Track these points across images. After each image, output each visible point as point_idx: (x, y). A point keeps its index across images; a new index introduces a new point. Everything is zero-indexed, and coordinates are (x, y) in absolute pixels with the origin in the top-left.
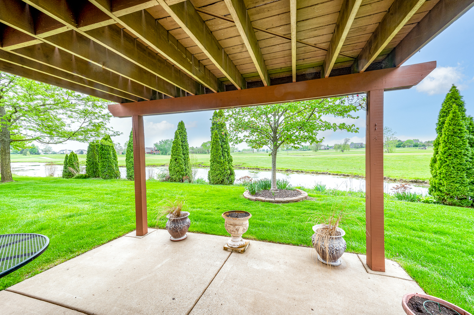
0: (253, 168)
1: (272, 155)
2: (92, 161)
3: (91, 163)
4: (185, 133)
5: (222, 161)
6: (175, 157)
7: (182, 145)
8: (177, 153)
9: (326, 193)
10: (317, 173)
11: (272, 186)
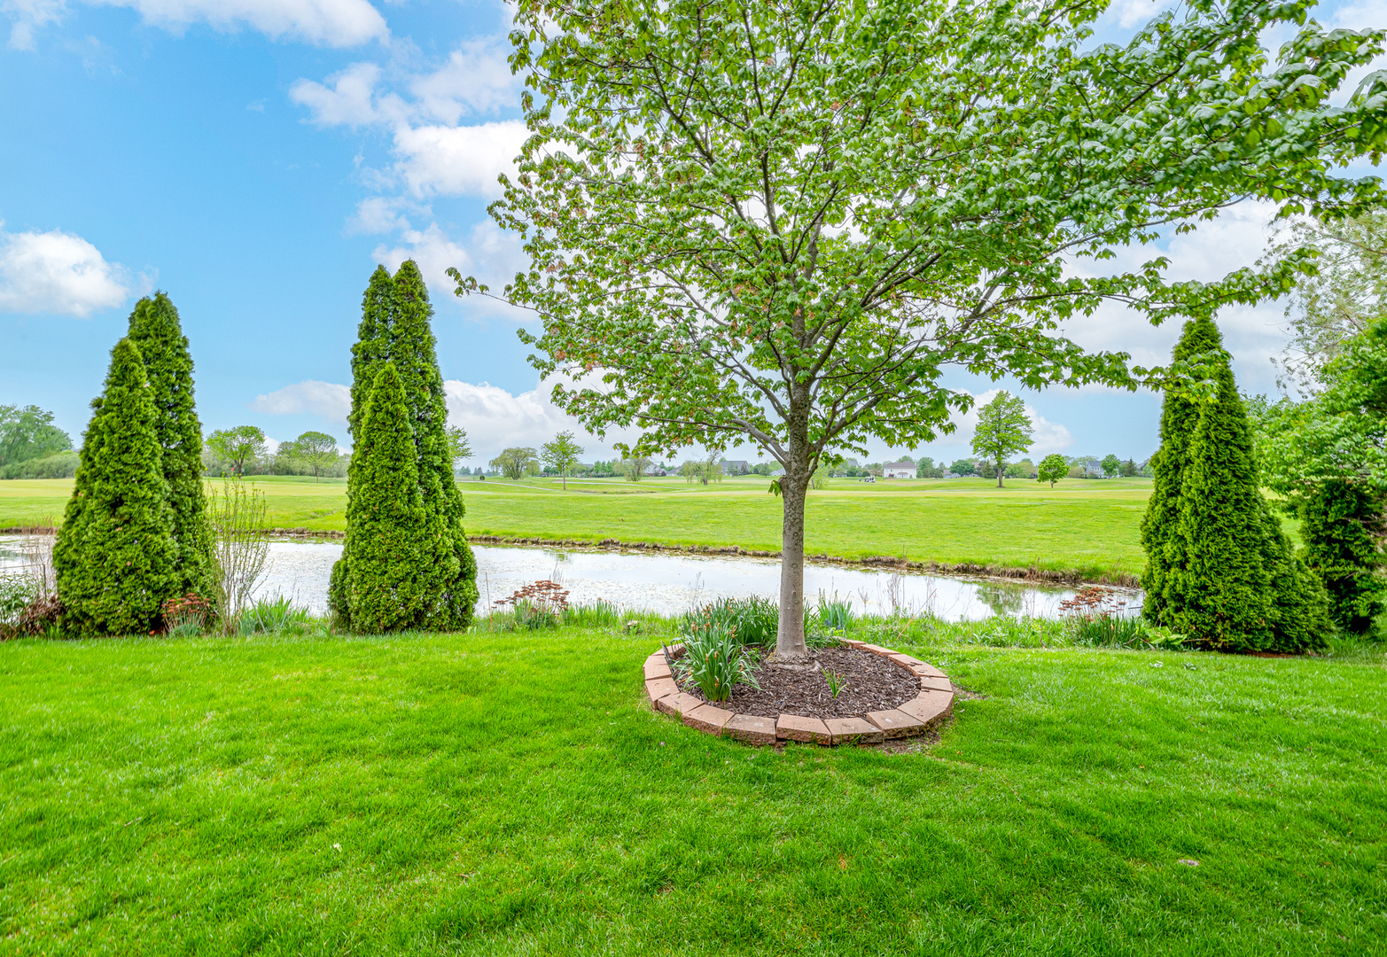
4: (181, 361)
6: (110, 487)
7: (160, 426)
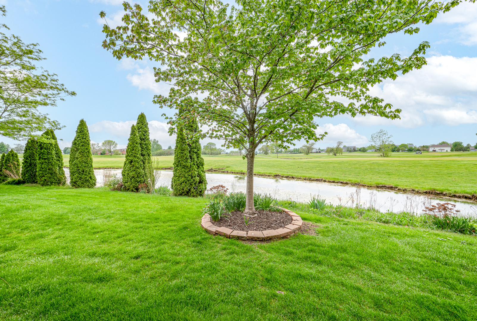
0: (237, 172)
1: (247, 157)
2: (29, 162)
3: (28, 164)
4: (146, 128)
5: (188, 164)
6: (130, 158)
7: (141, 144)
8: (133, 154)
9: (327, 213)
10: (310, 180)
11: (247, 207)
